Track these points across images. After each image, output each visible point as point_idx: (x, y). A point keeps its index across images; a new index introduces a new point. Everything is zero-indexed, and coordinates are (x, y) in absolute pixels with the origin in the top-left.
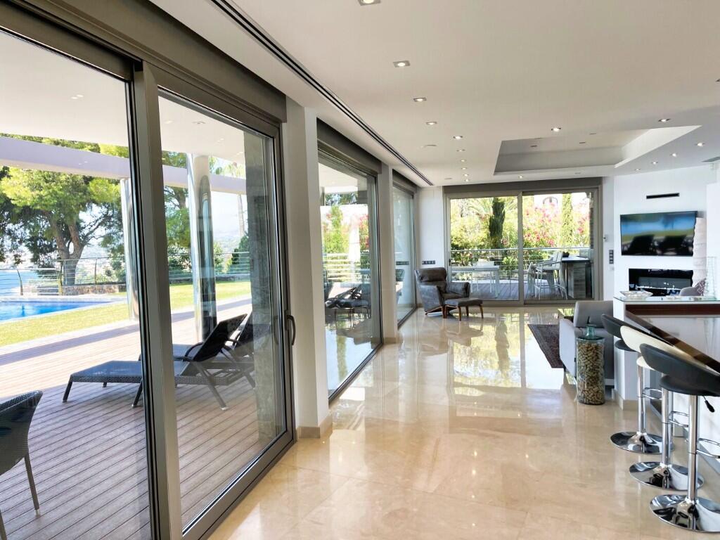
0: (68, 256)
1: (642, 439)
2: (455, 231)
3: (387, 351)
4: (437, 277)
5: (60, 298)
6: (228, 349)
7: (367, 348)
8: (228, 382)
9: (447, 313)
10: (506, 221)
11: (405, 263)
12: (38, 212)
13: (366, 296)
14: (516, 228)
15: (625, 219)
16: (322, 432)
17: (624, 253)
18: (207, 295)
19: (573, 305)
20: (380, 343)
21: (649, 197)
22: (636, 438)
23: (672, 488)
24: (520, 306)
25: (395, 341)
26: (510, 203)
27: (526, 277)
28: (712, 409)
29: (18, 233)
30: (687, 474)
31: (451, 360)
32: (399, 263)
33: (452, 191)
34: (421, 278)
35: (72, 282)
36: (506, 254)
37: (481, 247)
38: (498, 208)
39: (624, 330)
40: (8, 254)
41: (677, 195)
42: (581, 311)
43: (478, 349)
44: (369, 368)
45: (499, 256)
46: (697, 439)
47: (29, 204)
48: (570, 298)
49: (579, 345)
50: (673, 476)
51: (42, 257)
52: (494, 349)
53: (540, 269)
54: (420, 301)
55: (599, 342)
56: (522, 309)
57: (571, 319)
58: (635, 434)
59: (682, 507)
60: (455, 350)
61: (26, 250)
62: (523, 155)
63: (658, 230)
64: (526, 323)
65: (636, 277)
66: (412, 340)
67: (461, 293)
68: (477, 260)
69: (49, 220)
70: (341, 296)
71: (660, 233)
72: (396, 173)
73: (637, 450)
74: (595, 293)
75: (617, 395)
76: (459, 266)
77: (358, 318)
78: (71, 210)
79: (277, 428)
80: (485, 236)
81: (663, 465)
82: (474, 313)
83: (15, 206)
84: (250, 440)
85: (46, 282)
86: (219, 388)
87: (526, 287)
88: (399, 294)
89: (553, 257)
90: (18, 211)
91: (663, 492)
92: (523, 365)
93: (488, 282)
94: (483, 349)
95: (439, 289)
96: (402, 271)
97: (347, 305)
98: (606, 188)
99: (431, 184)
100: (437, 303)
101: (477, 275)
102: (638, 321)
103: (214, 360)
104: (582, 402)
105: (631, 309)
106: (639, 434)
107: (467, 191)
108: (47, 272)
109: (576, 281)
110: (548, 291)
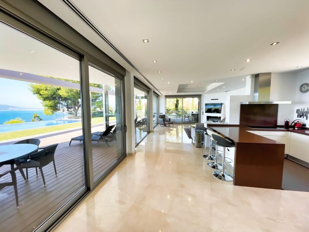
0: (76, 109)
1: (210, 157)
2: (167, 106)
3: (150, 134)
4: (163, 117)
5: (73, 119)
6: (111, 133)
7: (146, 133)
8: (110, 141)
9: (165, 125)
10: (179, 104)
11: (156, 113)
12: (69, 99)
13: (146, 121)
14: (181, 106)
15: (206, 105)
16: (133, 154)
17: (206, 112)
18: (107, 120)
19: (195, 124)
20: (149, 132)
21: (212, 100)
22: (209, 156)
23: (217, 169)
24: (182, 124)
25: (152, 132)
26: (180, 100)
27: (183, 117)
28: (229, 150)
29: (63, 104)
30: (222, 166)
31: (166, 136)
32: (154, 113)
33: (167, 97)
34: (159, 117)
35: (76, 116)
36: (179, 112)
37: (173, 110)
38: (177, 101)
39: (208, 130)
40: (61, 109)
41: (218, 99)
42: (197, 125)
43: (172, 134)
44: (146, 138)
45: (177, 112)
46: (225, 158)
47: (66, 97)
48: (193, 122)
49: (196, 134)
50: (218, 166)
51: (69, 110)
52: (176, 134)
53: (186, 115)
54: (159, 122)
55: (201, 133)
56: (182, 125)
57: (194, 127)
58: (208, 155)
59: (221, 174)
60: (167, 134)
61: (66, 108)
62: (184, 89)
63: (213, 107)
64: (183, 128)
65: (208, 118)
66: (157, 131)
67: (169, 121)
68: (172, 113)
69: (71, 101)
70: (140, 121)
71: (213, 108)
72: (154, 92)
73: (209, 159)
74: (199, 122)
75: (204, 145)
76: (168, 115)
77: (144, 126)
78: (76, 99)
79: (122, 153)
80: (174, 108)
81: (215, 163)
82: (171, 125)
83: (62, 97)
84: (115, 156)
85: (70, 116)
86: (108, 143)
87: (183, 120)
88: (154, 120)
89: (189, 112)
90: (63, 98)
91: (215, 170)
92: (182, 138)
93: (175, 118)
94: (173, 134)
95: (163, 119)
96: (155, 115)
97: (141, 123)
98: (202, 97)
99: (162, 95)
100: (163, 123)
101: (172, 117)
102: (210, 128)
103: (108, 136)
104: (196, 147)
105: (208, 125)
106: (210, 155)
107: (170, 97)
108: (71, 113)
109: (195, 118)
110: (188, 121)
